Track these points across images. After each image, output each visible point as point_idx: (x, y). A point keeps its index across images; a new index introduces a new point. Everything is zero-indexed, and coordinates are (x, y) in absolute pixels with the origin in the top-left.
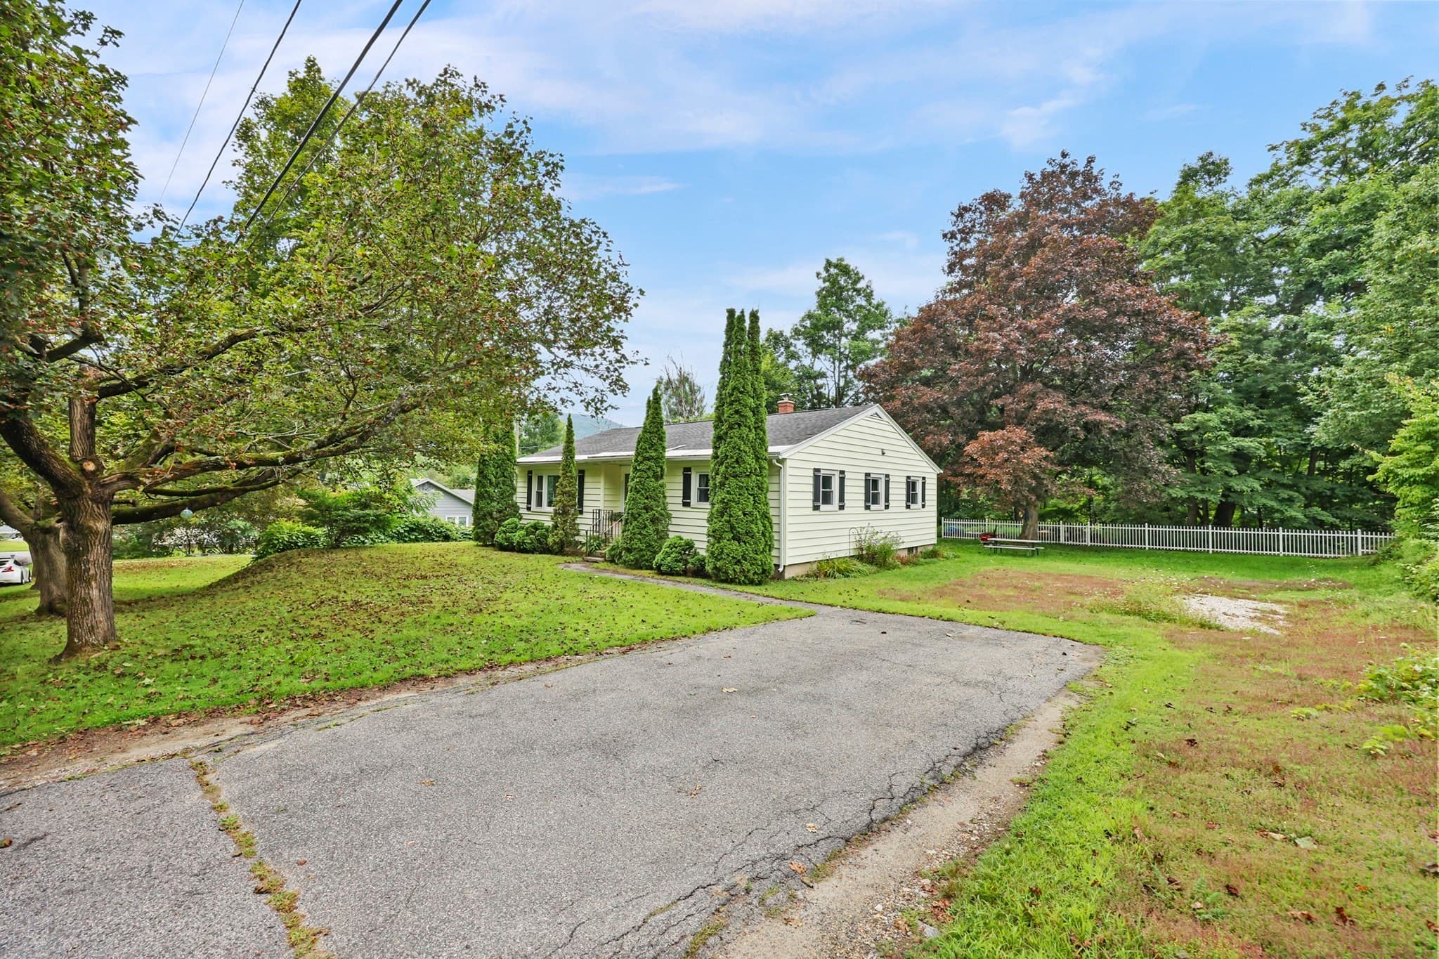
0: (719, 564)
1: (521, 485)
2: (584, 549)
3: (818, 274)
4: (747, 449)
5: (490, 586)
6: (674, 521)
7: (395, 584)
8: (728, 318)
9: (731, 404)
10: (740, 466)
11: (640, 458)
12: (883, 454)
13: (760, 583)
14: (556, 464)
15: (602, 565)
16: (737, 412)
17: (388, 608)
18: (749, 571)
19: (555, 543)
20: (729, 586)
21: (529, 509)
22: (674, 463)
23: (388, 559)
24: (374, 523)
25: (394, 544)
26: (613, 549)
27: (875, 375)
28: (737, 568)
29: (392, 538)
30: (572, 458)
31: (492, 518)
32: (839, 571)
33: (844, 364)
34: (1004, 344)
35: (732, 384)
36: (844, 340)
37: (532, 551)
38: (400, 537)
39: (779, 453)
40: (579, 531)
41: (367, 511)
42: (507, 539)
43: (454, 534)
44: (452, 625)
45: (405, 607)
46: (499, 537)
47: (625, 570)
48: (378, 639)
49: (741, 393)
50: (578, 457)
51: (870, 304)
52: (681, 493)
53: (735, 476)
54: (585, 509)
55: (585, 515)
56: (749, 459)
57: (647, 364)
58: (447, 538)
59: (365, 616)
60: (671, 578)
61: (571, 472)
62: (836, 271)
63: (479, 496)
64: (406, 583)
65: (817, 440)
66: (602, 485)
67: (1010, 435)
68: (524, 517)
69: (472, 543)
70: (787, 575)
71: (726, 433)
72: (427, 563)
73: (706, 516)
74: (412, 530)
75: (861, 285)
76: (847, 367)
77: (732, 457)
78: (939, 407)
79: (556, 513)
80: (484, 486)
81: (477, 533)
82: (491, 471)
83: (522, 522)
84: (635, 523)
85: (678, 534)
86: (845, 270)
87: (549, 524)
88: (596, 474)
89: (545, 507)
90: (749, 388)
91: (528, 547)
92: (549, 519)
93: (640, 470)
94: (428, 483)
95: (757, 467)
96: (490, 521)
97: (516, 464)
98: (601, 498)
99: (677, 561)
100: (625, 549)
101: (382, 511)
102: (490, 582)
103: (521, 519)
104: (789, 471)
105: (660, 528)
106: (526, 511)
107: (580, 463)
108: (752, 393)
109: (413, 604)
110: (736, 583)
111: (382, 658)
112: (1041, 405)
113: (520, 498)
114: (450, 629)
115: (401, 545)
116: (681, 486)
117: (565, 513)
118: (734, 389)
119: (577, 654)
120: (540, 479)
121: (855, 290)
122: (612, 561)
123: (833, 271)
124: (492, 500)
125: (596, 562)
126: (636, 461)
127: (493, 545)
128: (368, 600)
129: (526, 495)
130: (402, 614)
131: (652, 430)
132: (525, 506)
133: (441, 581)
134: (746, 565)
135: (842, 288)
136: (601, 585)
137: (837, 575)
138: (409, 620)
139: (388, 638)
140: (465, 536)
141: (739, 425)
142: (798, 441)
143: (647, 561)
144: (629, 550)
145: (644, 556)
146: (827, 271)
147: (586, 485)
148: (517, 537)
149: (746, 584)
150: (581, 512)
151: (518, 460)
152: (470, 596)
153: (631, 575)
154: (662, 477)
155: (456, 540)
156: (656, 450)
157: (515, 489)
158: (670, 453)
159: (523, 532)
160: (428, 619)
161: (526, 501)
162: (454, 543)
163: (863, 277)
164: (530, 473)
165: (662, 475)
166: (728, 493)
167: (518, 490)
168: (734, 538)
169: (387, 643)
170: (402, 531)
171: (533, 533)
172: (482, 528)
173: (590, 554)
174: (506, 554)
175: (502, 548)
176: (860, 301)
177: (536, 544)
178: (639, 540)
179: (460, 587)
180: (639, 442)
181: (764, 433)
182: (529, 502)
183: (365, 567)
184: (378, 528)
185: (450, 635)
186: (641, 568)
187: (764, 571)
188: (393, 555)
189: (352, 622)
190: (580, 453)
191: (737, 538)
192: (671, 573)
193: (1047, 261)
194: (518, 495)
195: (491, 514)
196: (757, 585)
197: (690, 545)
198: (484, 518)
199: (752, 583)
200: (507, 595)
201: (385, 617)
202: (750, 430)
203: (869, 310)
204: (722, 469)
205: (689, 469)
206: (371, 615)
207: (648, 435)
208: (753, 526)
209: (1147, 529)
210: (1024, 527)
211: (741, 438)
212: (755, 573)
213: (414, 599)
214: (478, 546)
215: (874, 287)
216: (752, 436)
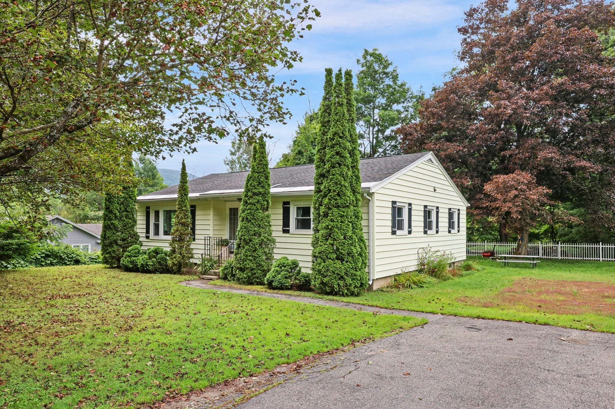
0: (325, 280)
1: (140, 219)
2: (200, 269)
3: (358, 61)
4: (347, 184)
5: (130, 303)
6: (278, 245)
7: (42, 304)
8: (326, 76)
9: (332, 147)
10: (341, 198)
11: (250, 194)
12: (435, 190)
13: (358, 295)
14: (173, 200)
15: (219, 282)
16: (338, 153)
17: (41, 328)
18: (350, 285)
19: (174, 264)
20: (335, 298)
21: (148, 237)
22: (276, 197)
23: (32, 281)
24: (16, 251)
25: (33, 268)
26: (226, 268)
27: (411, 134)
28: (341, 283)
29: (31, 263)
30: (186, 195)
31: (117, 245)
32: (415, 283)
33: (376, 129)
34: (513, 109)
35: (332, 130)
36: (376, 111)
37: (154, 271)
38: (38, 262)
39: (369, 188)
40: (192, 254)
41: (10, 241)
42: (132, 262)
43: (82, 259)
44: (108, 344)
45: (58, 327)
46: (124, 261)
47: (239, 286)
48: (39, 365)
49: (341, 137)
50: (191, 195)
51: (396, 84)
52: (281, 223)
53: (338, 207)
54: (197, 237)
55: (197, 242)
56: (349, 193)
57: (302, 94)
58: (77, 262)
59: (20, 338)
60: (281, 292)
61: (186, 206)
62: (372, 58)
63: (106, 228)
64: (52, 302)
65: (393, 178)
66: (211, 217)
67: (518, 177)
68: (144, 244)
69: (101, 266)
70: (375, 288)
71: (329, 171)
72: (67, 283)
73: (310, 241)
74: (47, 256)
75: (390, 69)
76: (378, 131)
77: (334, 191)
78: (460, 157)
79: (174, 241)
80: (110, 219)
81: (105, 258)
82: (115, 208)
83: (143, 248)
84: (247, 247)
85: (284, 256)
86: (378, 58)
87: (168, 249)
88: (206, 208)
89: (162, 236)
90: (347, 134)
91: (151, 268)
92: (168, 245)
93: (250, 204)
94: (57, 219)
95: (354, 199)
96: (115, 248)
97: (136, 201)
98: (211, 227)
99: (286, 278)
100: (238, 268)
101: (22, 241)
102: (128, 300)
103: (141, 245)
104: (377, 203)
105: (266, 250)
106: (145, 239)
107: (193, 199)
108: (349, 138)
109: (64, 324)
110: (340, 295)
111: (51, 390)
112: (541, 155)
113: (140, 228)
114: (109, 349)
115: (38, 269)
116: (281, 217)
117: (181, 240)
118: (335, 134)
119: (251, 376)
120: (157, 213)
121: (385, 73)
122: (225, 278)
123: (369, 58)
124: (117, 231)
125: (211, 279)
126: (246, 196)
127: (119, 267)
128: (20, 320)
129: (145, 226)
130: (57, 334)
131: (259, 170)
132: (144, 235)
133: (84, 300)
134: (349, 280)
135: (376, 72)
136: (226, 300)
137: (413, 286)
138: (65, 341)
139: (50, 363)
140: (93, 260)
141: (340, 165)
142: (381, 179)
143: (257, 278)
144: (242, 270)
145: (255, 274)
146: (365, 58)
147: (197, 218)
148: (140, 260)
149: (347, 295)
150: (194, 239)
151: (139, 198)
152: (115, 313)
153: (245, 289)
154: (267, 209)
155: (85, 263)
156: (263, 187)
157: (135, 221)
158: (273, 190)
159: (146, 256)
160: (83, 339)
161: (145, 231)
162: (83, 266)
163: (391, 64)
164: (147, 208)
165: (267, 207)
166: (332, 220)
167: (138, 222)
168: (337, 258)
169: (50, 368)
170: (39, 257)
171: (154, 257)
172: (109, 253)
173: (205, 273)
174: (132, 274)
175: (127, 269)
176: (388, 81)
177: (158, 266)
178: (251, 260)
179: (102, 304)
180: (248, 180)
181: (358, 171)
182: (148, 231)
183: (11, 289)
184: (20, 254)
185: (111, 356)
186: (252, 284)
187: (362, 284)
188: (35, 277)
189: (8, 346)
190: (194, 191)
191: (340, 258)
192: (282, 287)
193: (544, 46)
194: (138, 226)
195: (116, 242)
196: (356, 296)
197: (295, 264)
198: (111, 245)
199: (352, 294)
200: (148, 312)
201: (41, 339)
202: (349, 169)
203: (395, 89)
204: (326, 201)
205: (288, 203)
206: (26, 336)
207: (256, 175)
208: (353, 248)
209: (601, 246)
210: (519, 246)
211: (342, 175)
212: (356, 286)
213: (63, 318)
214: (106, 268)
215: (398, 71)
216: (350, 173)
